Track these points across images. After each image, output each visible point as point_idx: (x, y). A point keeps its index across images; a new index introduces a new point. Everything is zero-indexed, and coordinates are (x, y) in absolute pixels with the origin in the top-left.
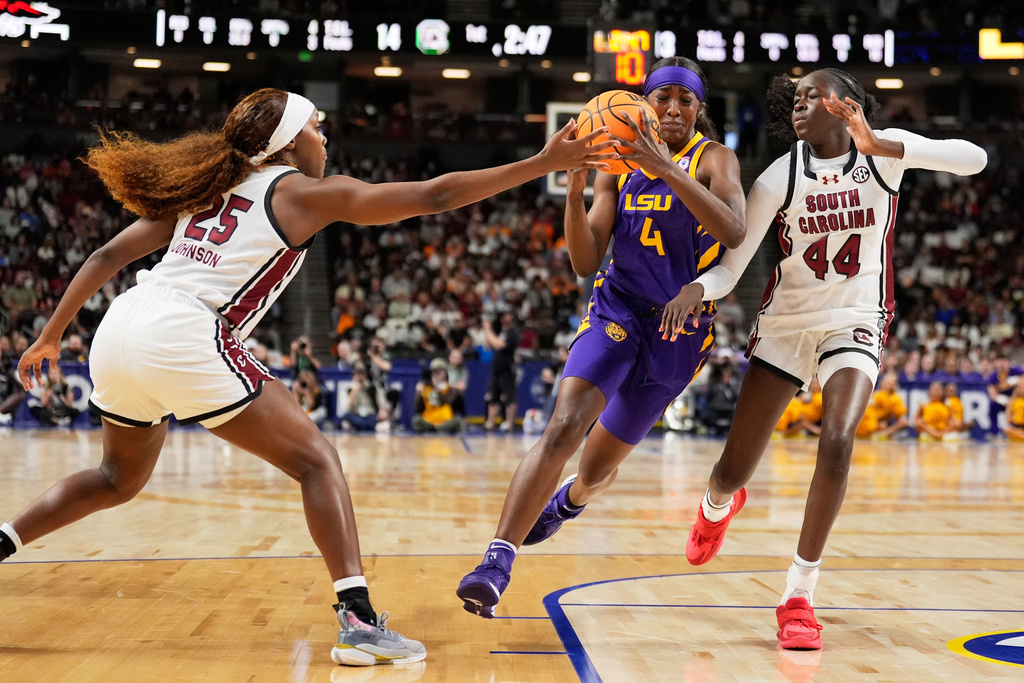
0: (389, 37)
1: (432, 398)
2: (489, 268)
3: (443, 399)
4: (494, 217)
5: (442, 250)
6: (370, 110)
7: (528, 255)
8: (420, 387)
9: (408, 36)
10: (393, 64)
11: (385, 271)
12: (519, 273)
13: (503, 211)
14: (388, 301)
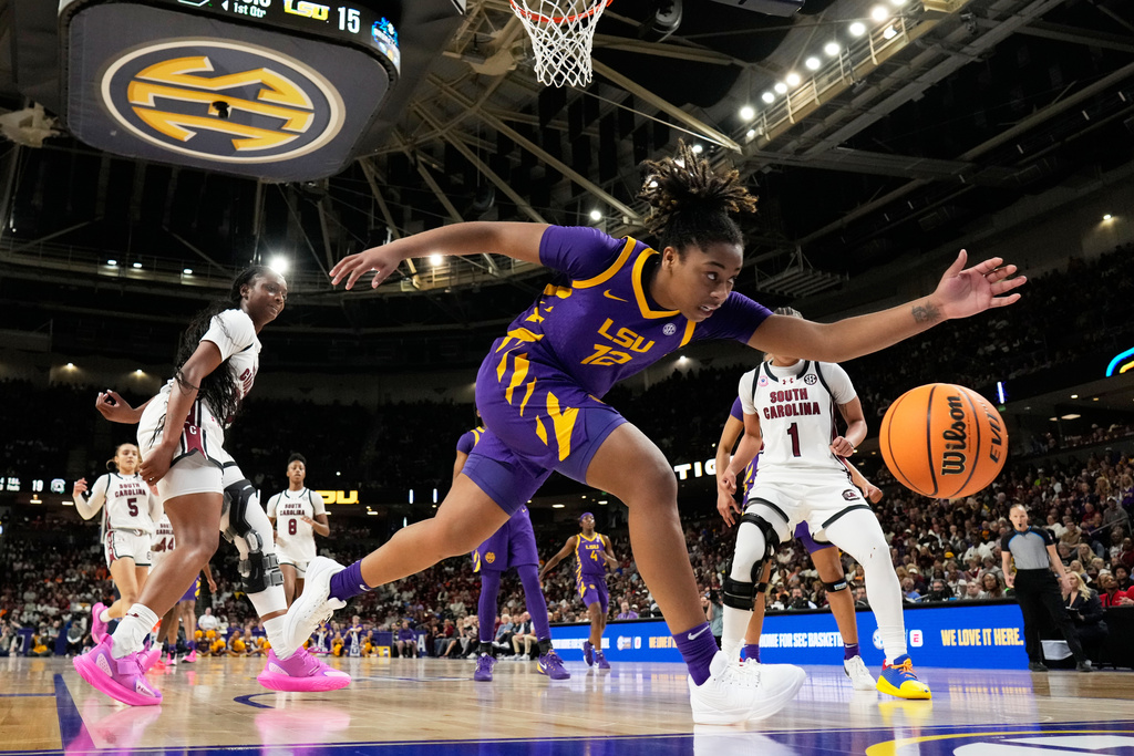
0: (38, 485)
1: (38, 641)
2: (75, 588)
3: (44, 641)
4: (79, 566)
5: (52, 580)
6: (26, 519)
7: (93, 583)
8: (33, 635)
9: (47, 486)
10: (39, 499)
11: (25, 589)
12: (89, 591)
13: (84, 563)
14: (24, 602)
